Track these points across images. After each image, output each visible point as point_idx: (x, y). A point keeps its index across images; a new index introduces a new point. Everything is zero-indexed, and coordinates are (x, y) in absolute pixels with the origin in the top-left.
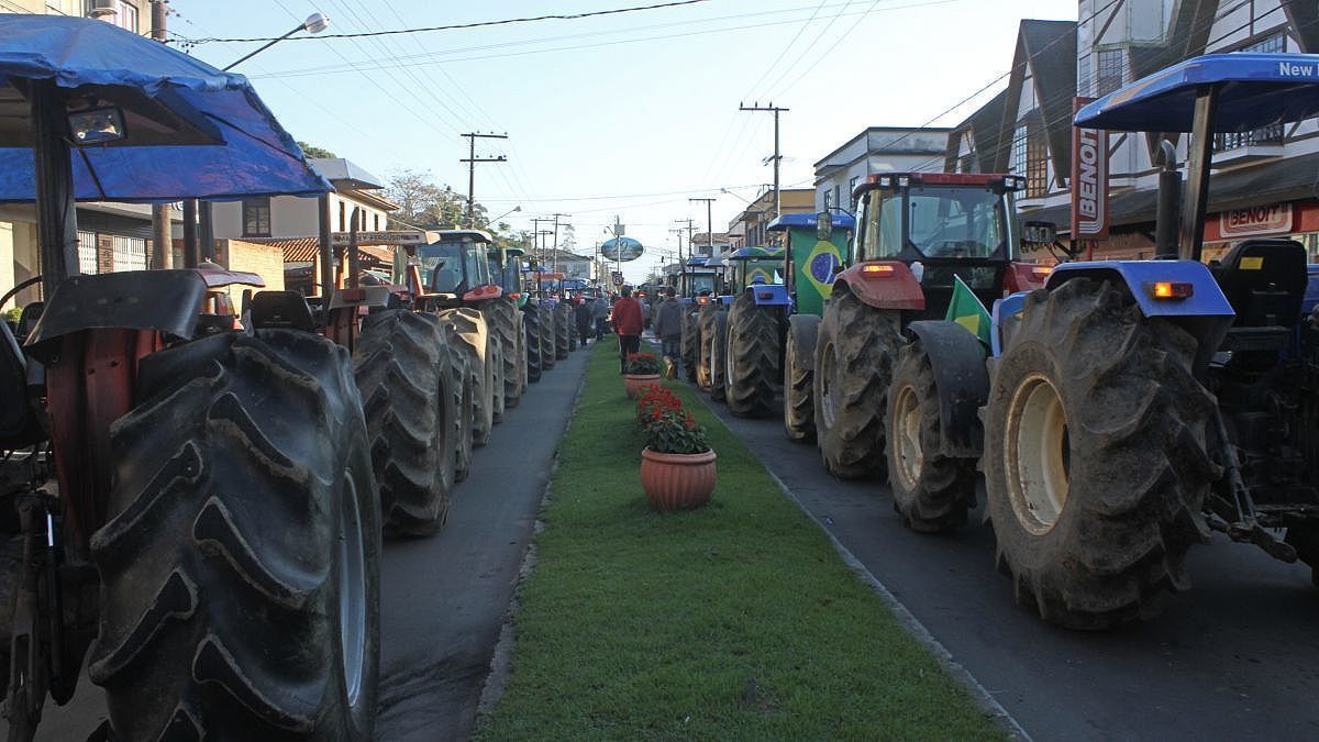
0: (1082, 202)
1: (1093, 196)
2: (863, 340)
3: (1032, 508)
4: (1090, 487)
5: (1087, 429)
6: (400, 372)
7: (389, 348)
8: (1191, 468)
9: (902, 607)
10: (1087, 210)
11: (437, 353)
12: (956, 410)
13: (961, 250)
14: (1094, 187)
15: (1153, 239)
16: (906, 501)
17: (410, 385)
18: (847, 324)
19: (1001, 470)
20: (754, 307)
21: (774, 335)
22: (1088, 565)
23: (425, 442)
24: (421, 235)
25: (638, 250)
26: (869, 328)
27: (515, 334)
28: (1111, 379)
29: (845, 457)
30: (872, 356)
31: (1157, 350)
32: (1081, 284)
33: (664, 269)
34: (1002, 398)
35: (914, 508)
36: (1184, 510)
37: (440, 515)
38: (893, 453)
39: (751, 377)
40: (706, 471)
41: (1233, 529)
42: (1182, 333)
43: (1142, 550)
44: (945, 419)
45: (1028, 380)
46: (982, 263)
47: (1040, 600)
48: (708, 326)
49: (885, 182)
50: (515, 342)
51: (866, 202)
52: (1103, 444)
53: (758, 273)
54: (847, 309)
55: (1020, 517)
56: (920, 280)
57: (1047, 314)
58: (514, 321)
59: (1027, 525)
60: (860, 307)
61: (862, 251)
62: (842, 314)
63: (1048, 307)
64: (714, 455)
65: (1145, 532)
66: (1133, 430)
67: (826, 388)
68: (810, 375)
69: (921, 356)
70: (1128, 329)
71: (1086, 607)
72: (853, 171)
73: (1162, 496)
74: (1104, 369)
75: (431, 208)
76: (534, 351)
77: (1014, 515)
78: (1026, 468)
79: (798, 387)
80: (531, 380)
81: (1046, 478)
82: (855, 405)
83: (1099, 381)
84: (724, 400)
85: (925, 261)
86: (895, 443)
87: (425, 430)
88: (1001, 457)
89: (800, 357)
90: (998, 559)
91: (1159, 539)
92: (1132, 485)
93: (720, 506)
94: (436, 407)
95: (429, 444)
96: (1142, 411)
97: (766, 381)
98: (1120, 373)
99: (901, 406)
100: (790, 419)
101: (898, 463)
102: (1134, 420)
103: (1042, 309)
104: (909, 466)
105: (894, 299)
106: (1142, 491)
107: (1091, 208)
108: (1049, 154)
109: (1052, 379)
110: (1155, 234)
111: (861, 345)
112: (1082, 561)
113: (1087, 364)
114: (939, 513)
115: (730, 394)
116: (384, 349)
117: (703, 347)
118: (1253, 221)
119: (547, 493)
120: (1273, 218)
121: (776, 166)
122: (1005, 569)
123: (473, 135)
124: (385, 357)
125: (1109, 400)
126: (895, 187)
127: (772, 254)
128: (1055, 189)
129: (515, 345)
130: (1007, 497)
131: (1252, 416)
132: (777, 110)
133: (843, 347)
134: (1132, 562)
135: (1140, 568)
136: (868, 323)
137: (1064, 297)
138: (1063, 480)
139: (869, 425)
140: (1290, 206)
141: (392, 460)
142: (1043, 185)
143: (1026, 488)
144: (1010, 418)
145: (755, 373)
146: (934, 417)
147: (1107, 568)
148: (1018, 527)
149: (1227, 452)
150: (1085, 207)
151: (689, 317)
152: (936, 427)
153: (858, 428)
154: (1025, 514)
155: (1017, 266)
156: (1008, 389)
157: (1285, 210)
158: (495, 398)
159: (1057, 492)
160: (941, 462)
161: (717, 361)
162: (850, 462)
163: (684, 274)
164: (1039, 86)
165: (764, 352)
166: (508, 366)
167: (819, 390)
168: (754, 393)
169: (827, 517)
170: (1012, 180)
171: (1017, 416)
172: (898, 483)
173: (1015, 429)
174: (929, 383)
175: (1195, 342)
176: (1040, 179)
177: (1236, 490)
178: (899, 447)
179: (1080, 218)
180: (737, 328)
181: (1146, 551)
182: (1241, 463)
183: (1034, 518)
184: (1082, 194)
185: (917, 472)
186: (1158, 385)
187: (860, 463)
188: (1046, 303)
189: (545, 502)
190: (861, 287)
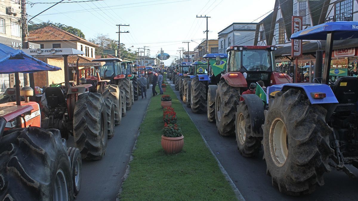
0: (295, 46)
1: (298, 45)
2: (229, 96)
3: (277, 157)
4: (294, 156)
5: (294, 138)
6: (89, 113)
7: (86, 106)
8: (324, 150)
9: (238, 190)
10: (296, 49)
11: (100, 106)
12: (255, 123)
13: (258, 69)
14: (298, 42)
15: (315, 57)
16: (241, 148)
17: (92, 117)
18: (224, 92)
19: (268, 145)
20: (199, 81)
21: (204, 90)
22: (293, 179)
23: (97, 134)
24: (99, 63)
25: (168, 57)
26: (231, 93)
27: (129, 89)
28: (301, 123)
29: (224, 130)
30: (232, 101)
31: (315, 114)
32: (292, 91)
33: (176, 61)
34: (268, 123)
35: (243, 150)
36: (322, 163)
37: (102, 154)
38: (237, 132)
39: (198, 102)
40: (180, 142)
41: (337, 167)
42: (322, 108)
43: (310, 175)
44: (252, 125)
45: (276, 119)
46: (264, 72)
47: (279, 186)
48: (186, 85)
49: (236, 48)
50: (129, 91)
51: (230, 54)
52: (298, 143)
53: (201, 69)
54: (224, 87)
55: (274, 160)
56: (246, 78)
57: (282, 100)
58: (129, 85)
59: (276, 163)
60: (228, 86)
61: (229, 69)
62: (223, 88)
63: (282, 98)
64: (183, 137)
65: (311, 169)
66: (307, 140)
67: (219, 109)
68: (214, 104)
69: (245, 105)
70: (306, 107)
71: (293, 190)
72: (229, 35)
73: (316, 159)
74: (299, 120)
75: (109, 45)
76: (136, 91)
77: (272, 159)
78: (275, 145)
79: (211, 107)
80: (135, 100)
81: (282, 148)
82: (227, 116)
83: (297, 124)
84: (190, 107)
85: (247, 72)
86: (238, 129)
87: (97, 130)
88: (268, 141)
89: (211, 98)
90: (267, 172)
91: (315, 172)
92: (307, 156)
93: (185, 152)
94: (100, 123)
95: (98, 134)
96: (310, 134)
97: (202, 103)
98: (304, 121)
99: (239, 119)
100: (209, 116)
101: (239, 135)
102: (307, 137)
103: (280, 98)
104: (242, 137)
105: (239, 84)
106: (310, 158)
107: (297, 48)
108: (285, 31)
109: (283, 121)
110: (316, 55)
111: (228, 98)
112: (292, 177)
113: (294, 118)
114: (250, 152)
115: (192, 106)
116: (84, 106)
117: (185, 91)
118: (344, 52)
119: (135, 145)
120: (350, 52)
121: (207, 33)
122: (269, 174)
123: (119, 25)
124: (84, 108)
125: (300, 130)
126: (238, 50)
127: (204, 63)
128: (287, 41)
129: (129, 92)
130: (270, 153)
131: (343, 130)
132: (207, 17)
133: (223, 99)
134: (306, 179)
135: (309, 180)
136: (230, 91)
137: (287, 96)
138: (286, 148)
139: (231, 121)
140: (354, 48)
141: (87, 139)
142: (283, 40)
143: (275, 151)
144: (271, 130)
145: (199, 101)
146: (249, 124)
147: (299, 180)
148: (273, 163)
149: (336, 142)
150: (295, 48)
151: (181, 80)
152: (249, 127)
153: (227, 123)
154: (275, 159)
155: (275, 73)
156: (270, 121)
157: (353, 49)
158: (123, 109)
159: (285, 152)
160: (251, 138)
161: (188, 96)
162: (225, 132)
163: (180, 66)
164: (282, 11)
165: (201, 94)
166: (127, 98)
167: (217, 109)
168: (199, 106)
169: (218, 151)
170: (273, 48)
171: (273, 129)
172: (239, 142)
173: (272, 133)
174: (247, 114)
175: (326, 111)
176: (283, 38)
177: (338, 154)
178: (239, 131)
179: (294, 51)
180: (194, 88)
181: (311, 175)
182: (340, 146)
183: (278, 160)
184: (295, 44)
185: (244, 138)
186: (315, 126)
187: (228, 132)
188: (281, 96)
189: (134, 148)
190: (228, 81)
